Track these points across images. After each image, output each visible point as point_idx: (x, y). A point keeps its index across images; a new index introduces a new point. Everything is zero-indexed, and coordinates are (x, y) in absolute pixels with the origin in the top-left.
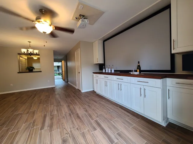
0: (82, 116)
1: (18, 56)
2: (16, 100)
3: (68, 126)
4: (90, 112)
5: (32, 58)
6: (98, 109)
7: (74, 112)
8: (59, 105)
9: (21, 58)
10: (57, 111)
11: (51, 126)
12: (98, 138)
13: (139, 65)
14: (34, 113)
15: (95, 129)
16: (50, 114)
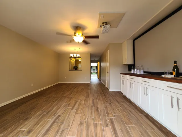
0: (100, 111)
1: (70, 59)
2: (65, 88)
3: (87, 114)
4: (108, 110)
5: (78, 60)
6: (118, 109)
7: (96, 105)
8: (87, 97)
9: (71, 60)
10: (85, 101)
11: (77, 110)
12: (106, 133)
13: (176, 66)
14: (71, 98)
15: (107, 125)
16: (80, 102)
